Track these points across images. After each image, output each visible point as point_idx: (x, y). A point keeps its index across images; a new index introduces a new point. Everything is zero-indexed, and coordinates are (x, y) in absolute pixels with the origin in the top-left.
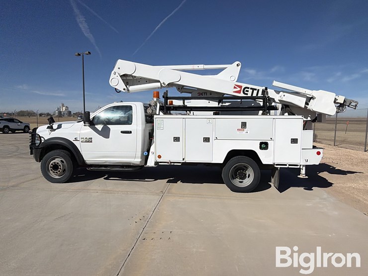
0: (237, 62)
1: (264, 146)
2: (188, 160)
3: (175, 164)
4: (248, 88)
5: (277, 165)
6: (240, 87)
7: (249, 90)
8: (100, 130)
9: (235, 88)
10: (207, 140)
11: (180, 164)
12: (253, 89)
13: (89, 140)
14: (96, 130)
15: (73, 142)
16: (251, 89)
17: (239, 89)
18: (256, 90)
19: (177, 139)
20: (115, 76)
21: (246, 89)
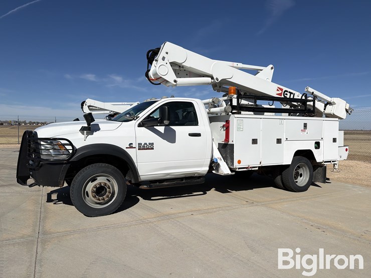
0: (271, 66)
1: (318, 145)
2: (264, 164)
3: (253, 169)
4: (287, 91)
5: (325, 162)
6: (282, 90)
7: (288, 93)
8: (163, 132)
9: (278, 90)
10: (279, 141)
11: (257, 169)
12: (291, 93)
13: (150, 147)
14: (157, 133)
15: (127, 150)
16: (289, 92)
17: (280, 92)
18: (292, 93)
19: (255, 141)
20: (164, 62)
21: (286, 93)
